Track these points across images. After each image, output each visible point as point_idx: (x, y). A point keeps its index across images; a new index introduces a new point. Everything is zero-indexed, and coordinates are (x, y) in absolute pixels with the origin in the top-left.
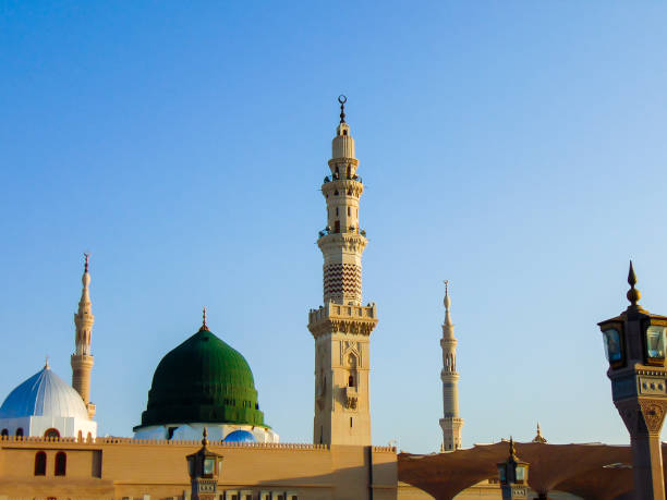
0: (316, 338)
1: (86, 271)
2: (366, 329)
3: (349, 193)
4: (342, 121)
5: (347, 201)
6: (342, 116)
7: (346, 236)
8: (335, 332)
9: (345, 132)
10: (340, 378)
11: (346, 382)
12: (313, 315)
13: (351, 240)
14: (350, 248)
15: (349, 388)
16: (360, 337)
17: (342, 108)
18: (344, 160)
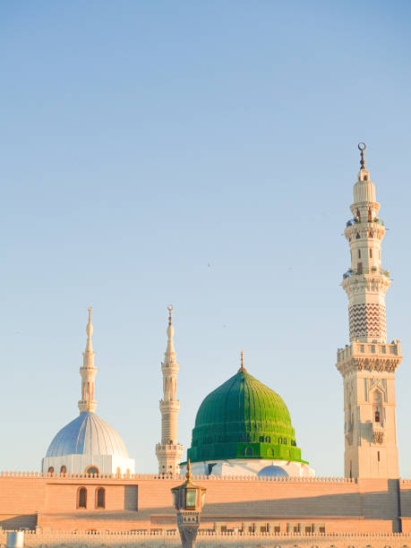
0: (344, 376)
1: (170, 324)
2: (391, 366)
3: (371, 235)
4: (362, 168)
5: (369, 243)
6: (362, 162)
7: (368, 276)
8: (360, 369)
9: (365, 178)
10: (367, 415)
11: (372, 418)
12: (340, 354)
13: (373, 281)
14: (373, 287)
15: (375, 424)
16: (385, 374)
17: (362, 154)
18: (364, 204)
